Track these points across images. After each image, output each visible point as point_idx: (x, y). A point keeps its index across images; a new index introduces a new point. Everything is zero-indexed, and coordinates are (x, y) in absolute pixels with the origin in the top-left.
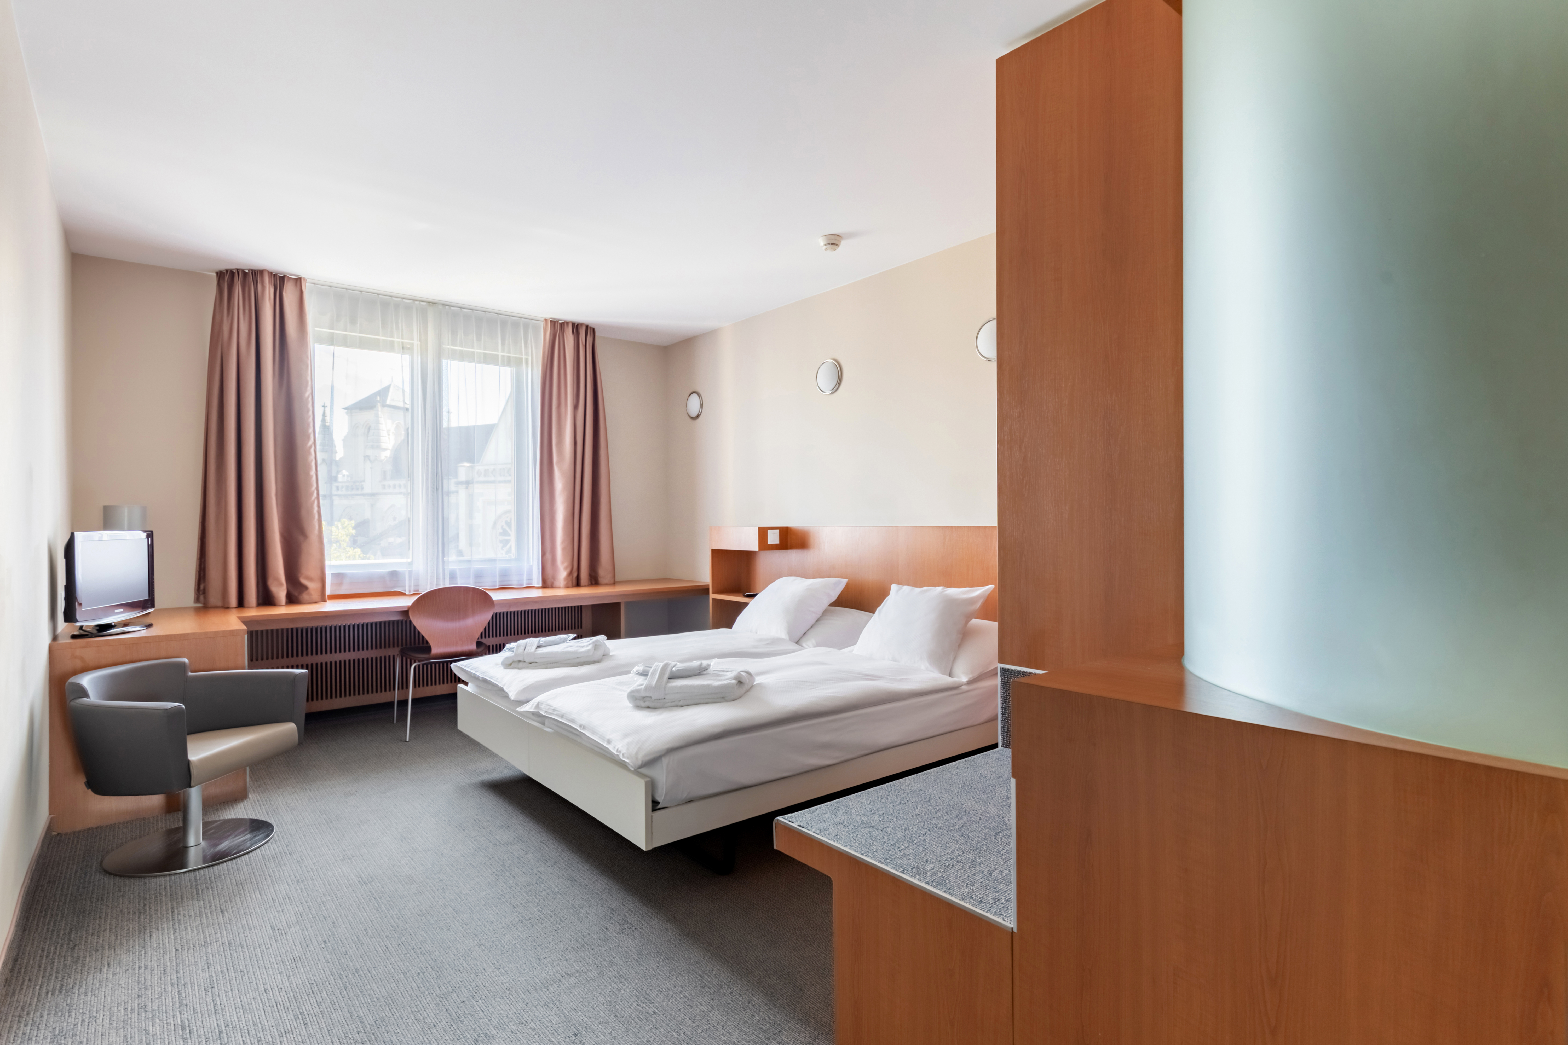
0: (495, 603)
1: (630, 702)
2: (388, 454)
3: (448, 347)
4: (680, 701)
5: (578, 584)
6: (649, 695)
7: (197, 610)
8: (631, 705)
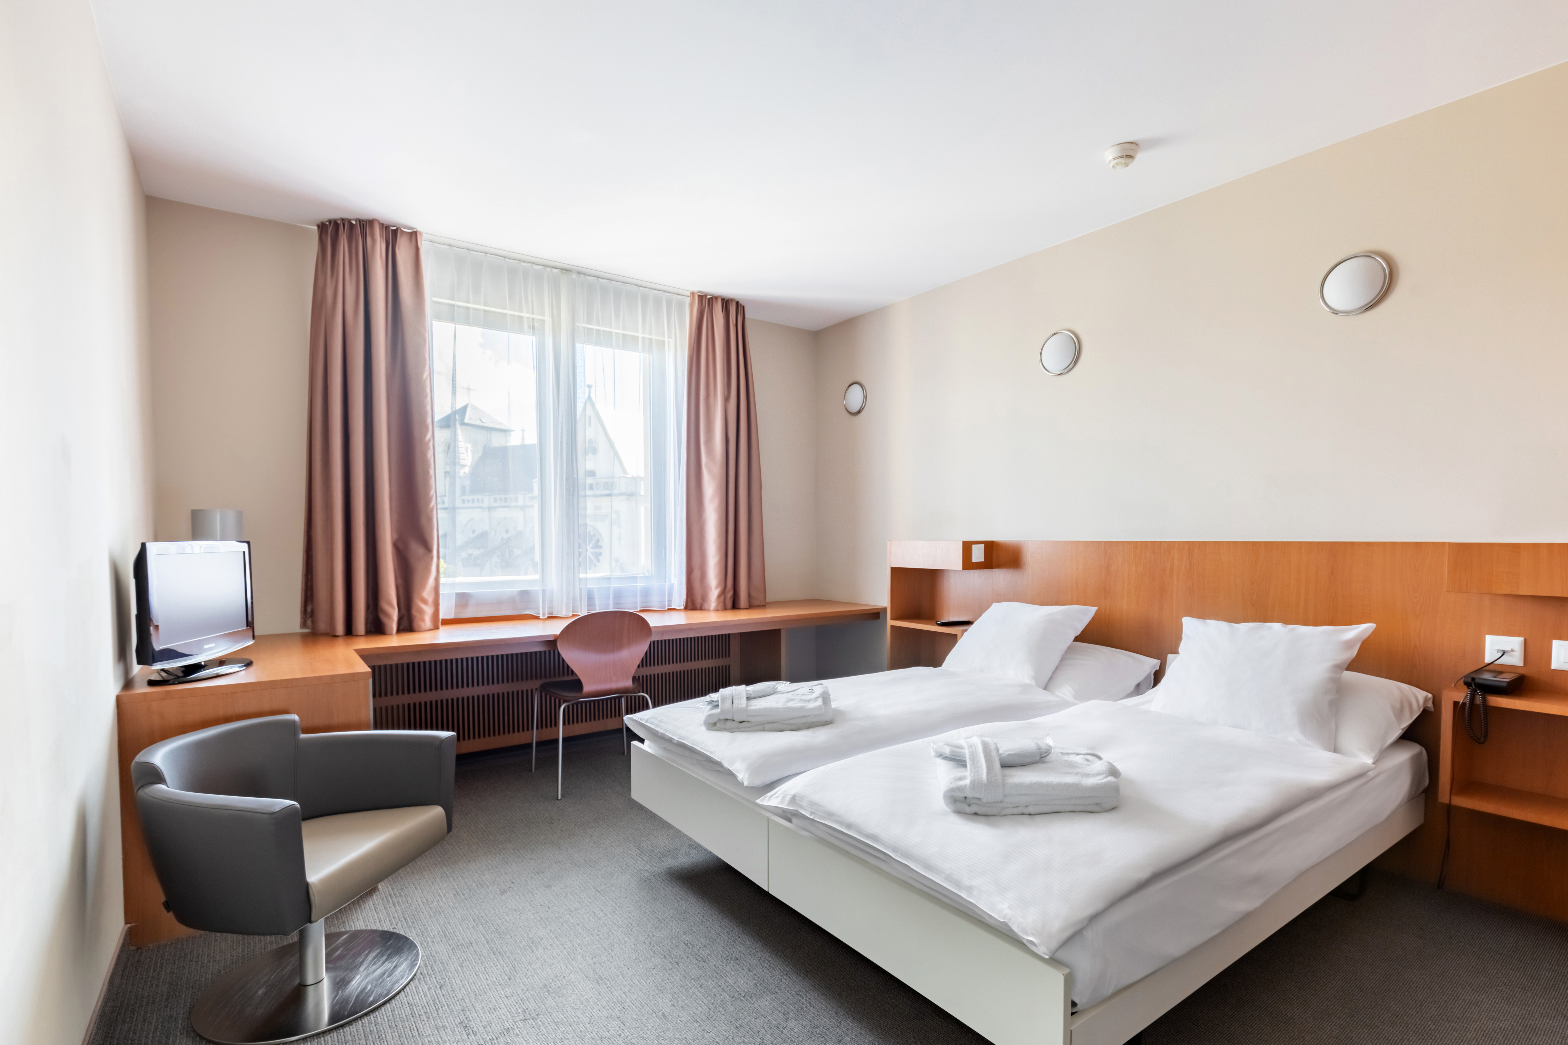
0: (653, 630)
1: (947, 805)
2: (467, 470)
3: (584, 325)
4: (1027, 806)
5: (735, 606)
6: (979, 797)
7: (304, 637)
8: (949, 810)
